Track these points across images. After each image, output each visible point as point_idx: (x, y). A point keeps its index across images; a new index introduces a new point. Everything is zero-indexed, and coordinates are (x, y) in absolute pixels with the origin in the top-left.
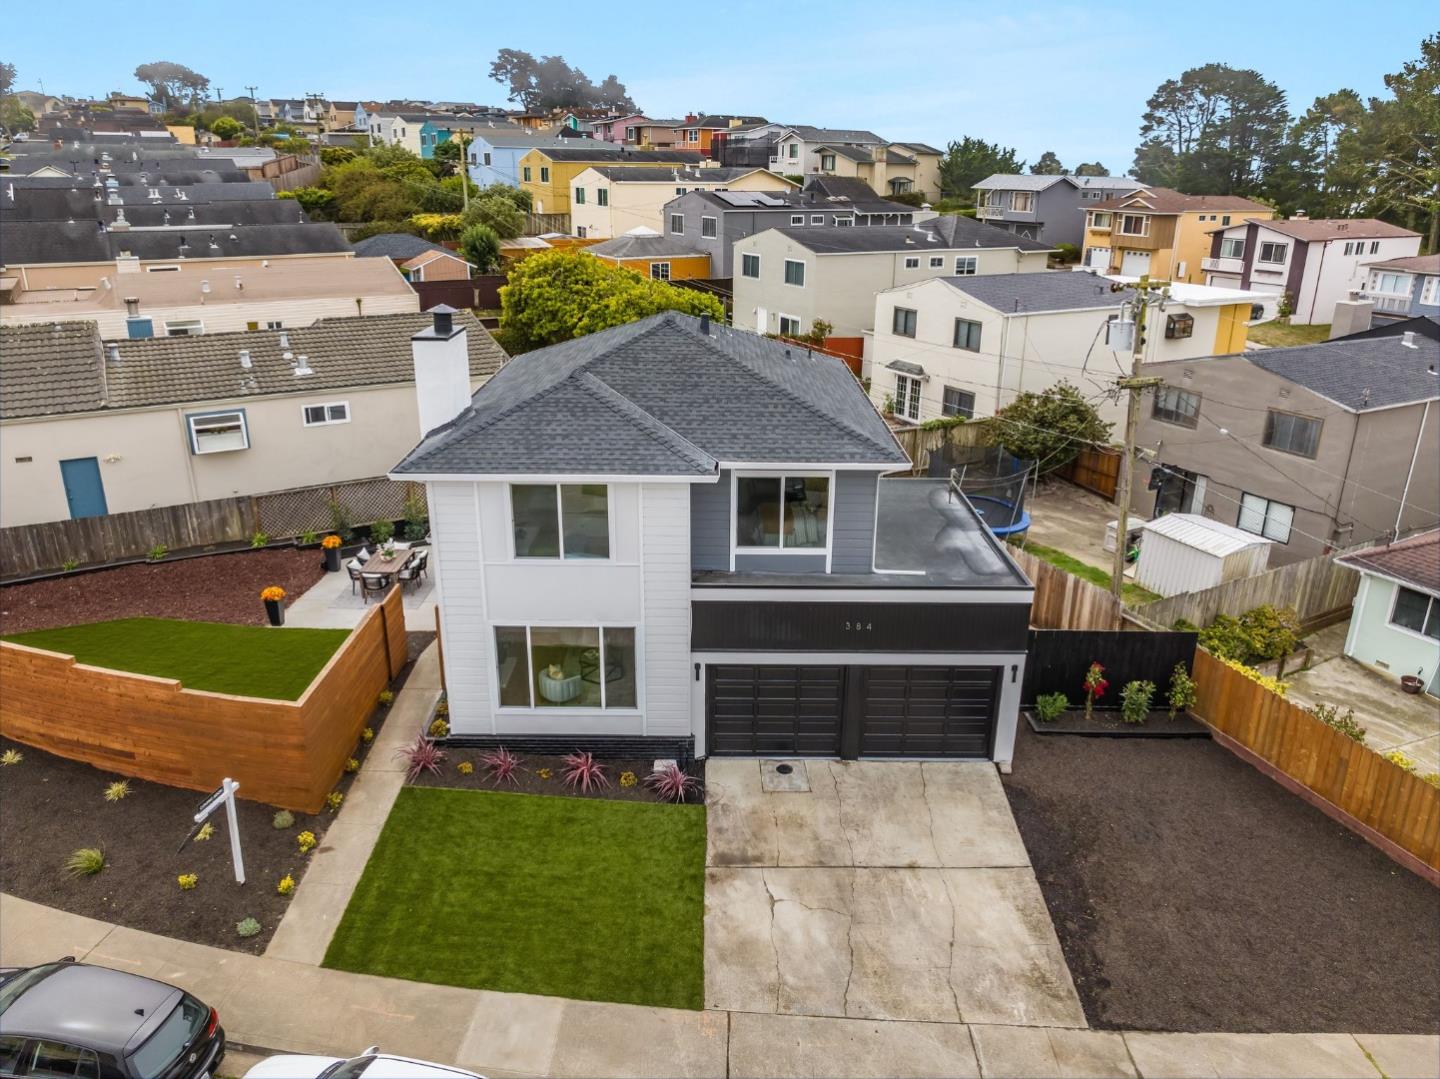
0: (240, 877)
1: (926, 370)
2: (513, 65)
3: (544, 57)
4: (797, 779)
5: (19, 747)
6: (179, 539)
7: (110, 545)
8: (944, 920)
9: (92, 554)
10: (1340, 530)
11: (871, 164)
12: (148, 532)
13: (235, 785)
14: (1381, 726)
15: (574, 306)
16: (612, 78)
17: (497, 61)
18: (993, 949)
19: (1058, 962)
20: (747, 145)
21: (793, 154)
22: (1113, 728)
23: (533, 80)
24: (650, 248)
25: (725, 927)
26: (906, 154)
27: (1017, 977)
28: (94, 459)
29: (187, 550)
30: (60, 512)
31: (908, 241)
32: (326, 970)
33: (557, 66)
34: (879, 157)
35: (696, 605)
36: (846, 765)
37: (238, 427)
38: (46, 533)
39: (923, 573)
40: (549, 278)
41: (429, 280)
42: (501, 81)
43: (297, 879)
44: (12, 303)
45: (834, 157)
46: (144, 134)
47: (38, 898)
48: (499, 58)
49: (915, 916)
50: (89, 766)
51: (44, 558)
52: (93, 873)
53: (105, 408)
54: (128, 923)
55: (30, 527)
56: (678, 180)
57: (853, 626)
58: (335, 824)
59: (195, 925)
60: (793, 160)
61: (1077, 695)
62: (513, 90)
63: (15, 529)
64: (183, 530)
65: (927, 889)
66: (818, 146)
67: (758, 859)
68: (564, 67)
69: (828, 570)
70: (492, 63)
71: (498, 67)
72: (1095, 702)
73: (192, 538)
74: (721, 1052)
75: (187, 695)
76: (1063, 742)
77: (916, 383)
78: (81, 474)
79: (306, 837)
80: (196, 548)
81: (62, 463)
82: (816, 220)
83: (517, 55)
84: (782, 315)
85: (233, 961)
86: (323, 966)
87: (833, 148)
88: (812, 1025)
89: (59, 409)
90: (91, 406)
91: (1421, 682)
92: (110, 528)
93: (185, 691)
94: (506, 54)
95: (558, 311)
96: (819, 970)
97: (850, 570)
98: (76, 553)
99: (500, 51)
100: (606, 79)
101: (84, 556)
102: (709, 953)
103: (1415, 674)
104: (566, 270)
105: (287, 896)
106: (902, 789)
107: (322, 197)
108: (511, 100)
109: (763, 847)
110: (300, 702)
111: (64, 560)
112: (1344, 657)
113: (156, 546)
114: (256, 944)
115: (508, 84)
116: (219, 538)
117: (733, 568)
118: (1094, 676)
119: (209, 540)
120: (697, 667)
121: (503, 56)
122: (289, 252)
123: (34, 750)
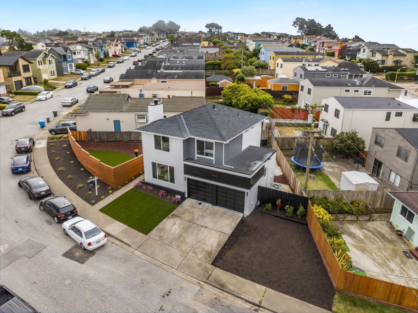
0: (97, 194)
1: (329, 123)
2: (300, 22)
3: (309, 20)
4: (201, 206)
5: (84, 168)
6: (130, 138)
7: (118, 137)
8: (202, 237)
9: (115, 138)
10: (412, 186)
11: (388, 56)
12: (125, 136)
13: (97, 178)
14: (374, 239)
15: (235, 97)
16: (330, 25)
17: (295, 21)
18: (206, 245)
19: (217, 252)
20: (351, 48)
21: (364, 52)
22: (283, 216)
23: (305, 26)
24: (283, 81)
25: (162, 225)
26: (402, 52)
27: (206, 251)
28: (119, 121)
29: (131, 140)
30: (113, 129)
31: (349, 84)
32: (99, 211)
33: (312, 22)
34: (391, 53)
35: (185, 165)
36: (213, 206)
37: (145, 118)
38: (108, 133)
39: (233, 167)
40: (230, 90)
41: (221, 87)
42: (296, 27)
43: (105, 197)
44: (129, 88)
45: (375, 53)
46: (194, 44)
47: (72, 190)
48: (296, 20)
49: (198, 235)
50: (91, 173)
51: (107, 138)
52: (81, 188)
53: (122, 111)
54: (80, 197)
55: (106, 132)
56: (303, 62)
57: (214, 176)
58: (117, 191)
59: (87, 199)
60: (364, 53)
61: (274, 206)
62: (299, 29)
63: (103, 132)
64: (131, 137)
65: (205, 232)
66: (371, 50)
67: (179, 217)
68: (315, 23)
69: (214, 163)
70: (294, 22)
71: (295, 23)
72: (279, 209)
73: (132, 138)
74: (143, 242)
75: (101, 164)
76: (267, 216)
77: (327, 125)
78: (117, 123)
79: (111, 191)
80: (133, 140)
81: (114, 121)
82: (335, 75)
83: (302, 19)
84: (306, 103)
85: (88, 205)
86: (99, 210)
87: (375, 50)
88: (161, 244)
89: (114, 111)
90: (119, 111)
91: (403, 233)
92: (118, 134)
93: (101, 163)
94: (298, 19)
95: (231, 98)
96: (171, 237)
97: (218, 164)
98: (113, 138)
99: (296, 18)
100: (327, 25)
101: (114, 138)
102: (156, 228)
103: (402, 230)
104: (235, 88)
105: (102, 199)
106: (219, 214)
107: (218, 63)
108: (298, 32)
109: (182, 215)
110: (113, 168)
111: (110, 139)
112: (388, 222)
113: (126, 139)
114: (92, 204)
115: (298, 28)
116: (137, 139)
117: (196, 159)
118: (279, 202)
119: (136, 139)
120: (185, 178)
121: (297, 20)
122: (191, 78)
123: (86, 169)
